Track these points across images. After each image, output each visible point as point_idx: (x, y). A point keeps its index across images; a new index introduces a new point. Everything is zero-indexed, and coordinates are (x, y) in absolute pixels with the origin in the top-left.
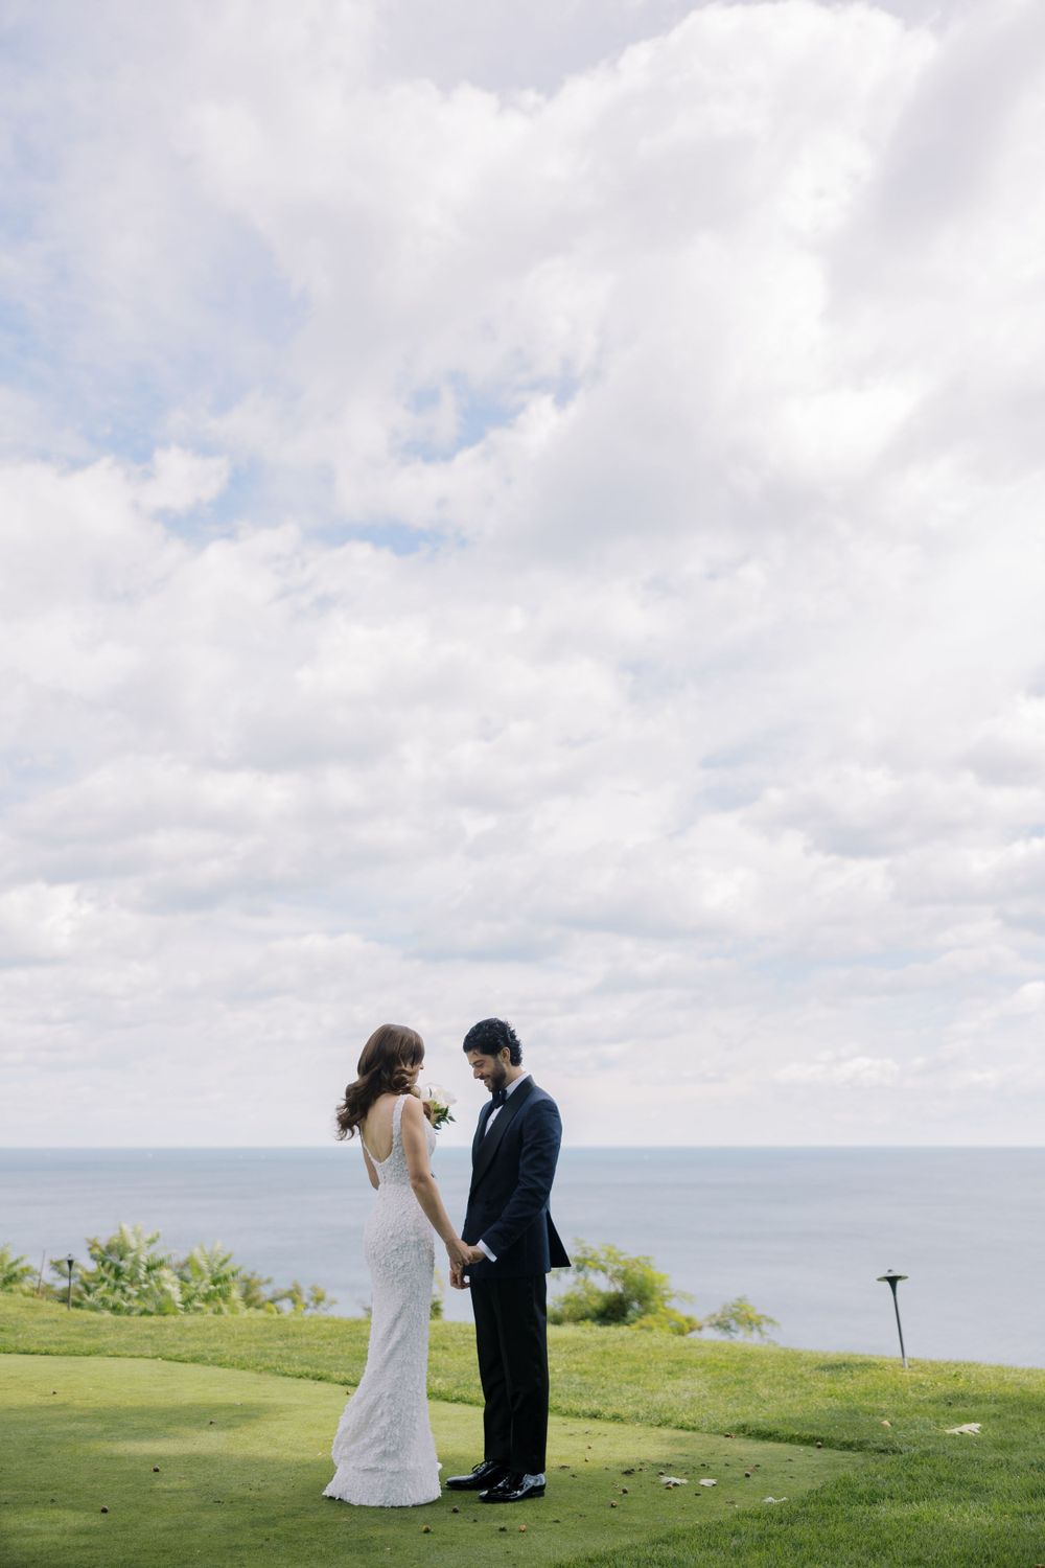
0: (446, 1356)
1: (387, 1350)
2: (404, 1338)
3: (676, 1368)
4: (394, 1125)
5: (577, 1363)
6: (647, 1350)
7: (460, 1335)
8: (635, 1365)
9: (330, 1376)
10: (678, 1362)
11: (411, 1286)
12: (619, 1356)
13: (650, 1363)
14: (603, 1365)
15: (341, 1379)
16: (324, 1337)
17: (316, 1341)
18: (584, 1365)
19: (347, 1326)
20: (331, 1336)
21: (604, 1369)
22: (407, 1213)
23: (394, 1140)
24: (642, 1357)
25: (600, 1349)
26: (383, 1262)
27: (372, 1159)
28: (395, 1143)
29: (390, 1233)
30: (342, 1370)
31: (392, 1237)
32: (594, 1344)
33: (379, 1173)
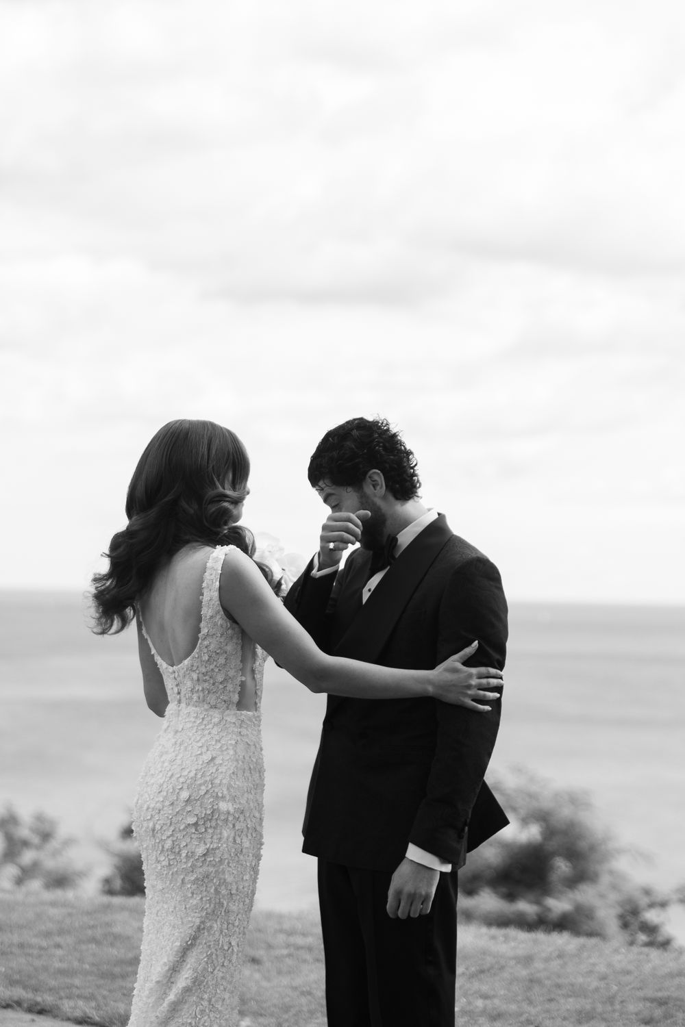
0: (257, 976)
1: (165, 1004)
2: (197, 983)
3: (658, 1012)
4: (205, 598)
5: (485, 997)
6: (603, 978)
7: (281, 938)
8: (586, 1004)
9: (58, 1008)
10: (662, 1002)
11: (217, 892)
12: (559, 986)
13: (611, 1000)
14: (531, 1002)
15: (78, 1014)
16: (48, 934)
17: (34, 941)
18: (496, 1001)
19: (88, 913)
20: (61, 932)
21: (533, 1011)
22: (218, 761)
23: (202, 625)
24: (597, 989)
25: (524, 973)
26: (168, 844)
27: (158, 659)
28: (204, 631)
29: (185, 795)
30: (79, 997)
31: (188, 801)
32: (512, 963)
33: (169, 684)
